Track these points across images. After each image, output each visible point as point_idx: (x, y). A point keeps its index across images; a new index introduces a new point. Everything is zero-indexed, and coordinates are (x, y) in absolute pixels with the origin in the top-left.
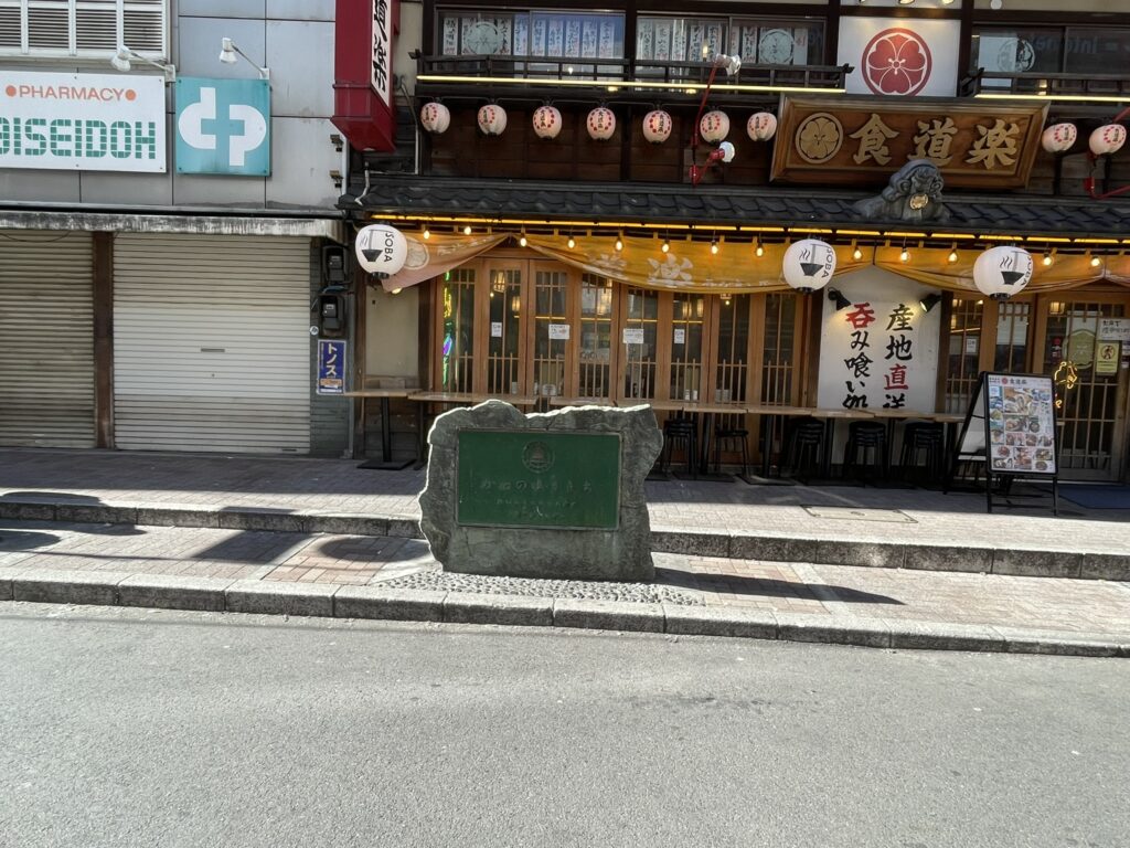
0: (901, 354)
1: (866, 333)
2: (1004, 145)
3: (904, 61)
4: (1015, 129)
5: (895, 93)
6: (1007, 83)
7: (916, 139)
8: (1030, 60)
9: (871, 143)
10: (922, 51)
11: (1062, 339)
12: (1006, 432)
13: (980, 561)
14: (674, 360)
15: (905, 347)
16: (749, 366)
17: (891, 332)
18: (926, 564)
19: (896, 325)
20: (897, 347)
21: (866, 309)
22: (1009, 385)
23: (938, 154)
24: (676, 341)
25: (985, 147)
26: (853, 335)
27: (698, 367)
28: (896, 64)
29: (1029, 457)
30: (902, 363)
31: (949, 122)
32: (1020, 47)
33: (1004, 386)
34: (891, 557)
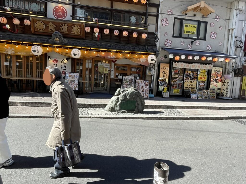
0: (64, 69)
1: (57, 65)
2: (77, 30)
3: (61, 12)
4: (79, 27)
5: (60, 18)
6: (83, 19)
7: (60, 28)
8: (87, 15)
9: (51, 27)
10: (65, 11)
11: (98, 67)
12: (68, 83)
13: (40, 104)
14: (16, 69)
15: (65, 67)
16: (33, 70)
17: (62, 64)
18: (29, 105)
19: (63, 63)
20: (63, 67)
21: (56, 60)
22: (70, 74)
23: (65, 31)
24: (17, 65)
25: (74, 30)
26: (54, 65)
27: (22, 70)
28: (60, 13)
29: (73, 87)
30: (64, 70)
31: (66, 25)
32: (85, 12)
33: (69, 74)
34: (22, 104)
